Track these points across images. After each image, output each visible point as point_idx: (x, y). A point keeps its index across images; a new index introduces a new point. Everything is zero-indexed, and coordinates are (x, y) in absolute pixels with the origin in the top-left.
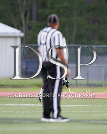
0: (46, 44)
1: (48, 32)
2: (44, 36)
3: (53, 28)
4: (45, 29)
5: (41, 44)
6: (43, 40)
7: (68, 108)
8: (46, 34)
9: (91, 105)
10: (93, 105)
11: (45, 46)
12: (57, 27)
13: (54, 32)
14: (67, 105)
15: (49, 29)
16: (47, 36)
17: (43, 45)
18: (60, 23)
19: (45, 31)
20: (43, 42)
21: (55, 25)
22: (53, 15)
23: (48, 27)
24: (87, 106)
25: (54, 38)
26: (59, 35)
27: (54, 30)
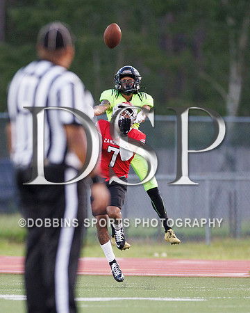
1: (40, 77)
2: (27, 88)
3: (55, 63)
5: (18, 111)
6: (25, 98)
7: (99, 306)
12: (67, 60)
13: (57, 77)
15: (42, 67)
16: (36, 88)
17: (26, 114)
18: (77, 49)
19: (32, 74)
21: (60, 56)
22: (56, 27)
23: (39, 60)
25: (58, 94)
26: (72, 85)
27: (57, 70)
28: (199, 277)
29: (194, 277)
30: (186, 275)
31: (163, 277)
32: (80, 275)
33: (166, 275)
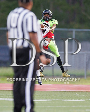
0: (17, 27)
1: (20, 14)
4: (16, 10)
5: (11, 27)
7: (43, 103)
8: (17, 15)
9: (71, 99)
10: (73, 99)
11: (16, 30)
13: (26, 14)
14: (42, 99)
15: (21, 10)
16: (18, 18)
17: (14, 28)
19: (17, 13)
20: (14, 25)
25: (27, 20)
26: (32, 17)
27: (26, 11)
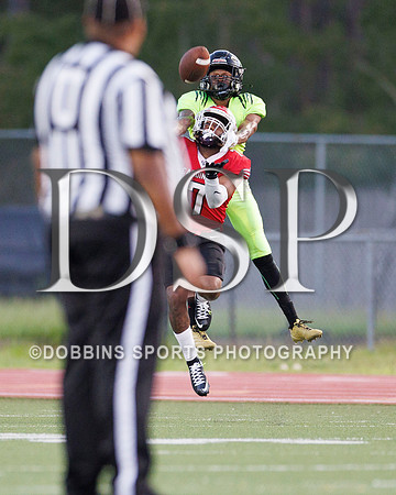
1: (89, 70)
2: (67, 88)
3: (113, 47)
4: (73, 54)
5: (52, 126)
6: (64, 106)
8: (77, 77)
10: (318, 436)
11: (72, 139)
12: (133, 41)
13: (116, 69)
15: (93, 52)
16: (83, 89)
20: (65, 119)
23: (86, 41)
24: (284, 441)
25: (120, 98)
27: (118, 58)
28: (355, 404)
29: (346, 404)
30: (333, 401)
31: (295, 403)
32: (156, 401)
33: (300, 400)
